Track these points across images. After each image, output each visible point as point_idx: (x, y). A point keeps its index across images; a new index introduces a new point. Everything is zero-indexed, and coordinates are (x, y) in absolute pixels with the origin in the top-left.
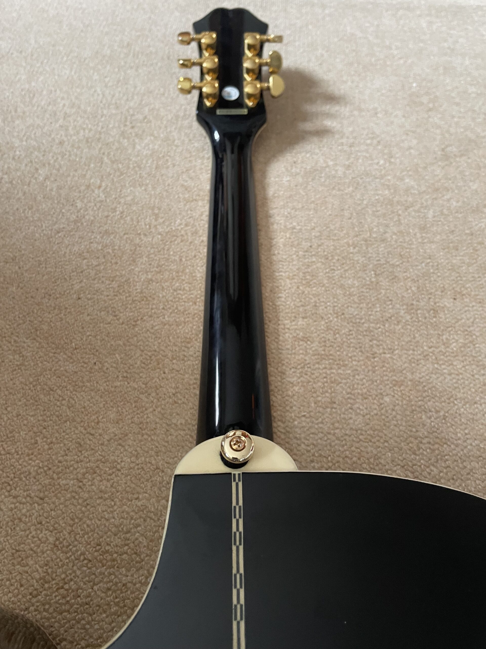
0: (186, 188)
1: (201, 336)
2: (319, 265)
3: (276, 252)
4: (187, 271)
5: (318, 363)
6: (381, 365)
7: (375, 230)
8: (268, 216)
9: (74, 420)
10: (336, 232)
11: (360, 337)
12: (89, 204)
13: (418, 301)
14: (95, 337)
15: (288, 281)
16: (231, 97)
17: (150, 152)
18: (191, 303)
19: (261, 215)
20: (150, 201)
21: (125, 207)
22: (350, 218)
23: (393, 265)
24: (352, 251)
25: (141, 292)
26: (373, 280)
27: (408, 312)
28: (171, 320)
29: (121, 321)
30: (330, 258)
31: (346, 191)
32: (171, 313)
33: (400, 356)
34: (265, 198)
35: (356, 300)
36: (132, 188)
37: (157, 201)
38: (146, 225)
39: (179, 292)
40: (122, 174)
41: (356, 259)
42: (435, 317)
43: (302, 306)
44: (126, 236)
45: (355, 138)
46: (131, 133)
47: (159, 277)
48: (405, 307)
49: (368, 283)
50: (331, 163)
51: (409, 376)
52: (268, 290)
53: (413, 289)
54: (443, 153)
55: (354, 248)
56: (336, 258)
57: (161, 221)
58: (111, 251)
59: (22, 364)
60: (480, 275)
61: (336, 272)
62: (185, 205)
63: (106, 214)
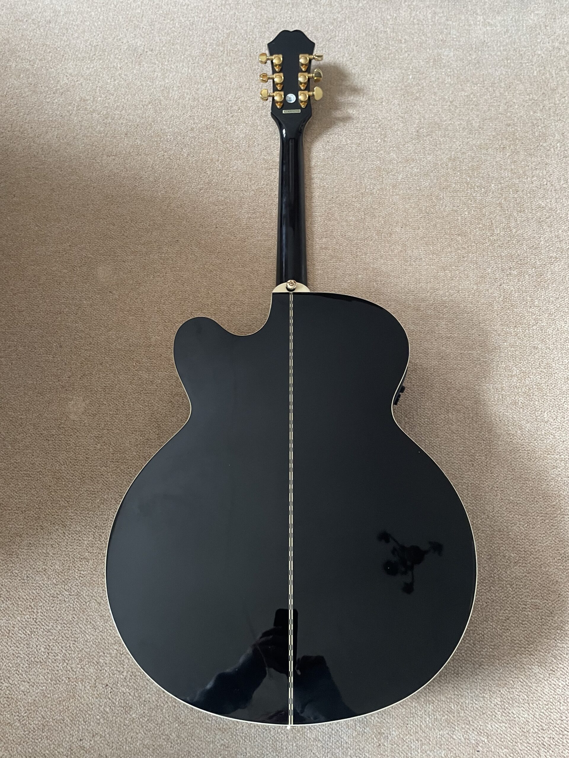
0: (266, 161)
1: (276, 247)
2: (336, 208)
3: (314, 201)
4: (268, 212)
5: (330, 260)
6: (359, 260)
7: (368, 187)
8: (311, 179)
9: (223, 284)
10: (347, 188)
11: (352, 247)
12: (214, 172)
13: (383, 229)
14: (227, 247)
15: (319, 218)
16: (291, 101)
17: (244, 135)
18: (271, 230)
19: (307, 178)
20: (246, 169)
21: (233, 173)
22: (356, 180)
23: (374, 208)
24: (354, 200)
25: (246, 224)
26: (363, 217)
27: (377, 235)
28: (262, 238)
29: (238, 239)
30: (342, 205)
31: (356, 162)
32: (261, 235)
33: (369, 257)
34: (310, 167)
35: (353, 228)
36: (236, 161)
37: (250, 169)
38: (245, 185)
39: (265, 224)
40: (229, 151)
41: (356, 205)
42: (390, 237)
43: (326, 231)
44: (236, 192)
45: (366, 122)
46: (232, 121)
47: (254, 215)
48: (376, 232)
49: (360, 219)
50: (349, 142)
51: (372, 266)
52: (309, 222)
53: (382, 222)
54: (417, 134)
55: (355, 199)
56: (345, 204)
57: (253, 182)
58: (229, 201)
59: (196, 260)
60: (418, 214)
61: (345, 213)
62: (266, 172)
63: (224, 178)
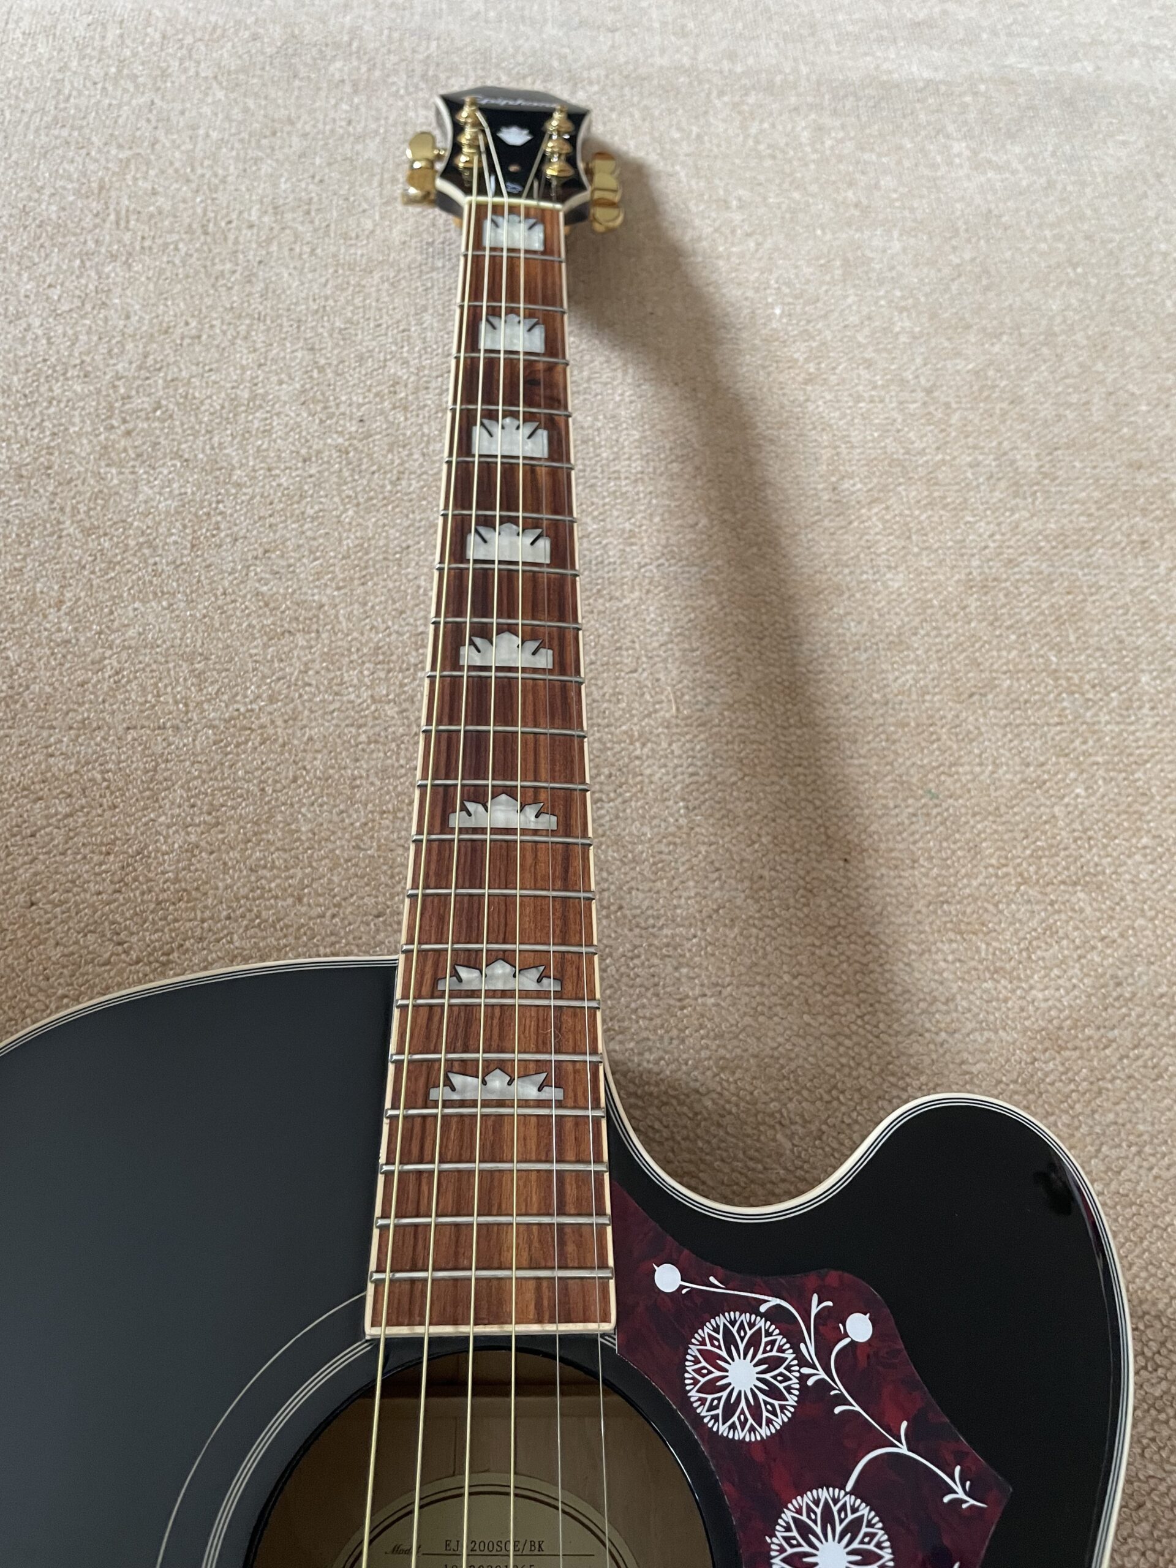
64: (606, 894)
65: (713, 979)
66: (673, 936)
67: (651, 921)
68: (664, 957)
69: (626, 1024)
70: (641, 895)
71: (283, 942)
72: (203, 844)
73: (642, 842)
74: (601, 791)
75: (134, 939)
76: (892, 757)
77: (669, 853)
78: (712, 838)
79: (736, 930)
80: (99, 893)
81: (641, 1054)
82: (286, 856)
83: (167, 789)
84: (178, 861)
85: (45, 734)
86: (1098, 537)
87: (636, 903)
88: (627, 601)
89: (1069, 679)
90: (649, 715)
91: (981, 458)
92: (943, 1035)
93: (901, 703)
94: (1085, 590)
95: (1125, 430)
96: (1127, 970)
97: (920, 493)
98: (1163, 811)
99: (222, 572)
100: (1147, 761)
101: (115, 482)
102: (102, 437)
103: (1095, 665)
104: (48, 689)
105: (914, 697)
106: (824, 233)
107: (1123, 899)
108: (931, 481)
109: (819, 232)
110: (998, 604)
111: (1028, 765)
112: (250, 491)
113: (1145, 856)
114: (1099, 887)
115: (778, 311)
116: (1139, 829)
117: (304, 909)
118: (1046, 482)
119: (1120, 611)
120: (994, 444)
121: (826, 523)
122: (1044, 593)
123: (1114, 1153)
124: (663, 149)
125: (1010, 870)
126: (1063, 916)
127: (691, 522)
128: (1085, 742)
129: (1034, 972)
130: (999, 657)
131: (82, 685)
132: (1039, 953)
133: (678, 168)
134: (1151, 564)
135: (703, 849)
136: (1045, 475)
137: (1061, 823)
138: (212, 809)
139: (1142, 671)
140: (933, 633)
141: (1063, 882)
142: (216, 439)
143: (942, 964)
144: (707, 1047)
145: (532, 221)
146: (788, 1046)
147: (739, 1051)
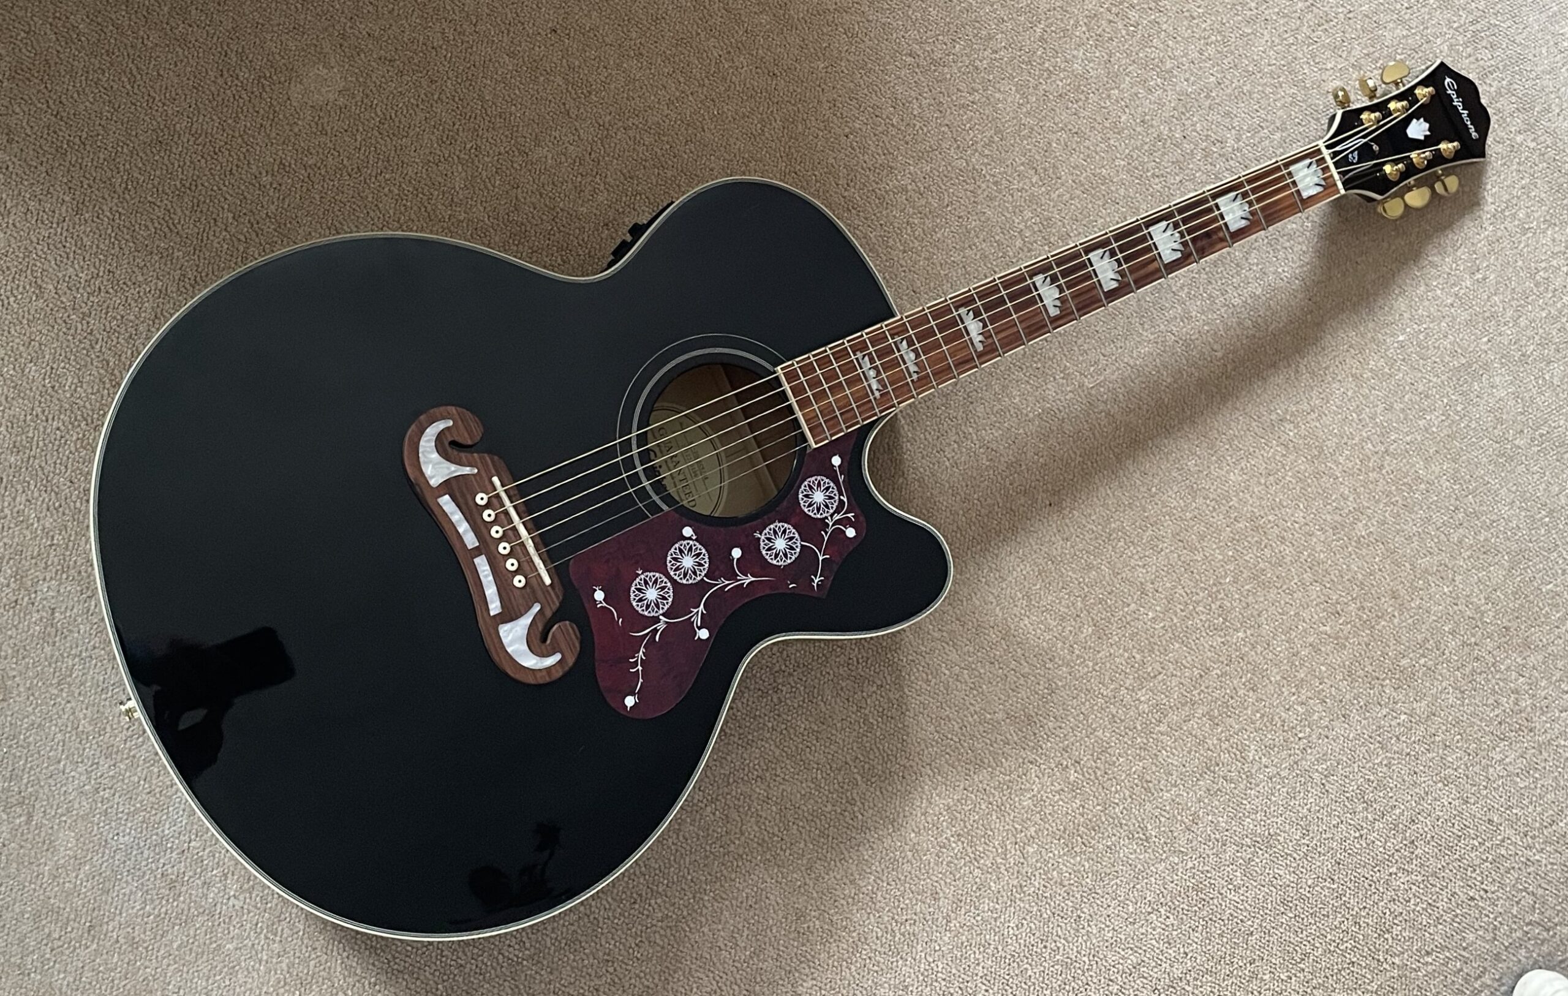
64: (975, 393)
65: (958, 462)
66: (970, 434)
67: (972, 421)
68: (957, 433)
69: (918, 429)
70: (983, 410)
71: (882, 255)
72: (909, 194)
73: (1010, 399)
74: (1027, 367)
75: (853, 190)
76: (1122, 510)
77: (1011, 415)
78: (1029, 434)
79: (988, 463)
80: (865, 162)
81: (908, 441)
82: (922, 235)
83: (927, 161)
84: (896, 188)
85: (926, 90)
86: (1328, 585)
87: (978, 409)
88: (1145, 334)
89: (1218, 591)
90: (1081, 374)
91: (1351, 499)
92: (984, 580)
93: (1157, 504)
94: (1285, 587)
95: (1421, 582)
96: (1060, 662)
97: (1306, 471)
98: (1161, 663)
99: (1053, 118)
100: (1186, 646)
101: (1078, 34)
102: (1102, 10)
103: (1235, 604)
104: (948, 76)
105: (1164, 510)
106: (1487, 343)
107: (1099, 652)
108: (1318, 475)
109: (1485, 339)
110: (1249, 539)
111: (1153, 583)
112: (1109, 104)
113: (1129, 658)
114: (1099, 638)
115: (1401, 338)
116: (1143, 652)
117: (901, 257)
118: (1354, 544)
119: (1280, 611)
120: (1366, 504)
121: (1254, 424)
122: (1270, 563)
123: (966, 676)
124: (1503, 211)
125: (1086, 590)
126: (1073, 623)
127: (1215, 347)
128: (1182, 611)
129: (1037, 616)
130: (1214, 550)
131: (958, 90)
132: (1048, 616)
133: (1491, 228)
134: (1324, 621)
135: (1021, 431)
136: (1358, 542)
137: (1126, 609)
138: (927, 188)
139: (1245, 632)
140: (1211, 508)
141: (1093, 619)
142: (1131, 68)
143: (1019, 570)
144: (925, 471)
145: (1323, 183)
146: (944, 508)
147: (930, 486)
